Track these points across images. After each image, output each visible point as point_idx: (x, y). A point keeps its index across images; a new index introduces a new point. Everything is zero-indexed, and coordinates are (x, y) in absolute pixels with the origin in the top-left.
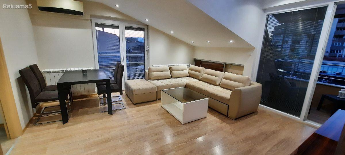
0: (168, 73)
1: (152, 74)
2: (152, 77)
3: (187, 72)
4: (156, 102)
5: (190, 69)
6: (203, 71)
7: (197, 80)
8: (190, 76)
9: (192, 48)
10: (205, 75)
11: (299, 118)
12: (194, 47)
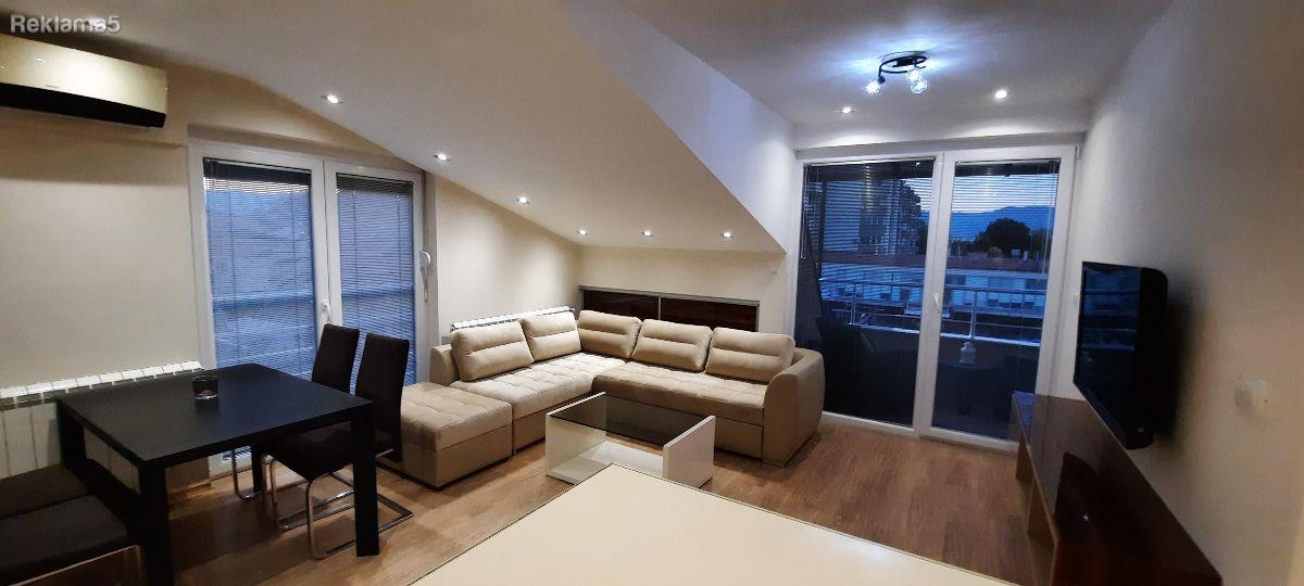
0: (522, 348)
1: (471, 359)
2: (474, 371)
3: (573, 337)
4: (510, 464)
5: (583, 326)
6: (634, 329)
7: (621, 362)
8: (587, 347)
9: (575, 253)
10: (646, 343)
11: (912, 430)
12: (578, 246)
